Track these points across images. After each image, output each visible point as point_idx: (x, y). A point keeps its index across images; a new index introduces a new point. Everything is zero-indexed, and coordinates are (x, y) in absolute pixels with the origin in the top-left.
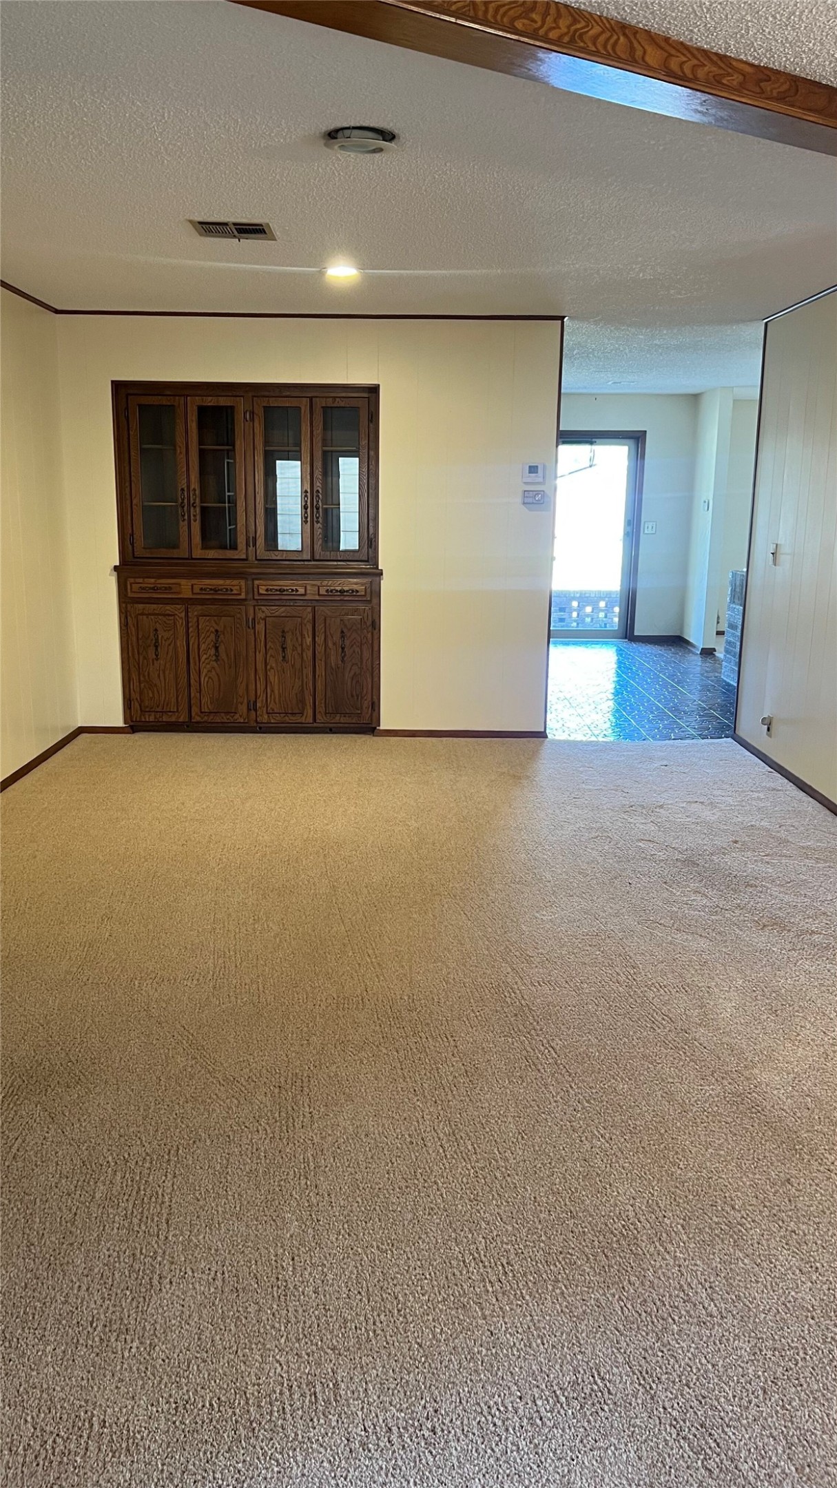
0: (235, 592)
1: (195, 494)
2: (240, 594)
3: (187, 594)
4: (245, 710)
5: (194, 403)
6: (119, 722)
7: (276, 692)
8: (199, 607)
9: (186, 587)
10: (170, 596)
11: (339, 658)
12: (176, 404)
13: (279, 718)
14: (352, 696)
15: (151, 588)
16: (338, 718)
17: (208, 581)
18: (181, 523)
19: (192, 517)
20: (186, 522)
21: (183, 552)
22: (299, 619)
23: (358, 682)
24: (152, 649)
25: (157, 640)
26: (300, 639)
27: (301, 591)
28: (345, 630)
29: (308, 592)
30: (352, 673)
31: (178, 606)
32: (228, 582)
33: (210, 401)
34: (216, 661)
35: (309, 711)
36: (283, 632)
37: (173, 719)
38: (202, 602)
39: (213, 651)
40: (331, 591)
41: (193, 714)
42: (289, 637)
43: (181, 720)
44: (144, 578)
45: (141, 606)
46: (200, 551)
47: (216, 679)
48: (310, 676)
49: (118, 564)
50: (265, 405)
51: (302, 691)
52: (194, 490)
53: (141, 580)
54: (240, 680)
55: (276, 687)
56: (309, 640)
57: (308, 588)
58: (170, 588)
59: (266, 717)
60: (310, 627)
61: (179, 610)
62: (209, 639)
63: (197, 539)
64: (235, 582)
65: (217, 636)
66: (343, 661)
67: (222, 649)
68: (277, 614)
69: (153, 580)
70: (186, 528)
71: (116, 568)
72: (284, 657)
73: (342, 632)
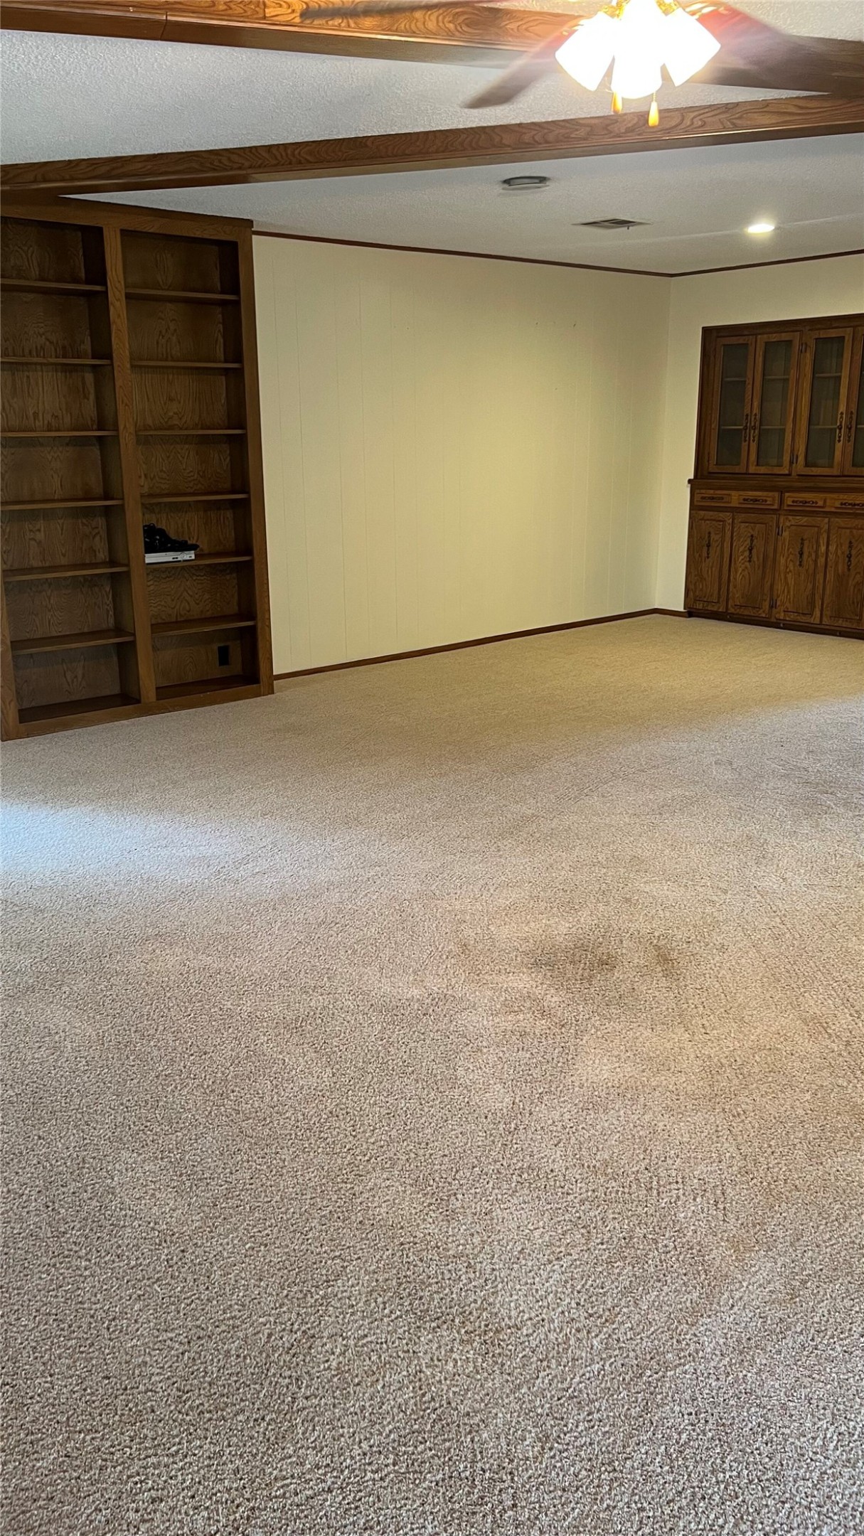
0: (768, 503)
1: (755, 418)
2: (773, 505)
3: (734, 504)
4: (767, 607)
5: (762, 339)
6: (680, 607)
7: (792, 593)
8: (743, 515)
9: (735, 498)
10: (722, 505)
11: (846, 567)
12: (749, 342)
13: (793, 616)
14: (853, 603)
15: (709, 498)
16: (840, 622)
17: (751, 493)
18: (743, 444)
19: (752, 438)
20: (747, 443)
21: (741, 469)
22: (816, 529)
23: (859, 590)
24: (705, 549)
25: (709, 541)
26: (815, 547)
27: (820, 503)
28: (853, 541)
29: (828, 504)
30: (856, 581)
31: (728, 514)
32: (765, 494)
33: (774, 338)
34: (750, 561)
35: (817, 613)
36: (802, 539)
37: (715, 609)
38: (746, 511)
39: (747, 553)
40: (845, 504)
41: (729, 606)
42: (806, 543)
43: (720, 610)
44: (706, 489)
45: (702, 513)
46: (754, 467)
47: (747, 577)
48: (821, 581)
49: (692, 477)
50: (817, 337)
51: (813, 594)
52: (756, 415)
53: (703, 491)
54: (766, 580)
55: (792, 588)
56: (823, 548)
57: (828, 501)
58: (723, 498)
59: (783, 614)
60: (825, 536)
61: (727, 516)
62: (746, 543)
63: (753, 457)
64: (771, 494)
65: (752, 540)
66: (849, 570)
67: (754, 551)
68: (800, 523)
69: (712, 491)
70: (746, 448)
71: (690, 481)
72: (800, 562)
73: (850, 543)
